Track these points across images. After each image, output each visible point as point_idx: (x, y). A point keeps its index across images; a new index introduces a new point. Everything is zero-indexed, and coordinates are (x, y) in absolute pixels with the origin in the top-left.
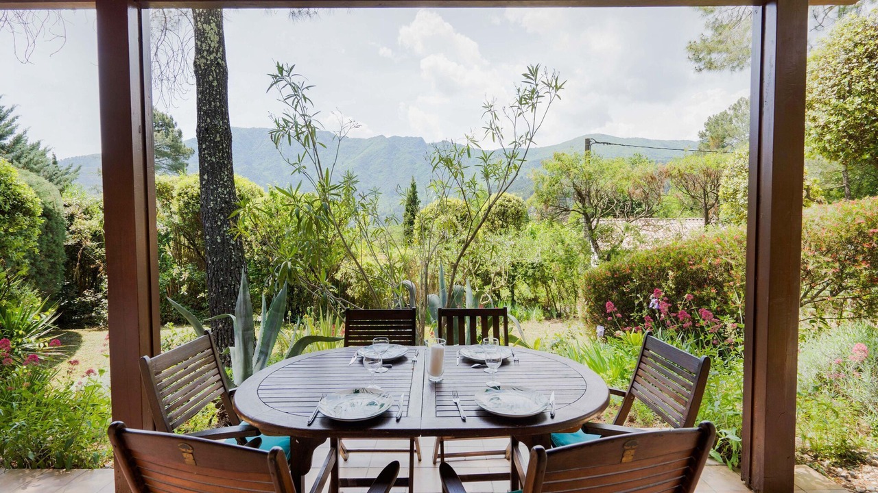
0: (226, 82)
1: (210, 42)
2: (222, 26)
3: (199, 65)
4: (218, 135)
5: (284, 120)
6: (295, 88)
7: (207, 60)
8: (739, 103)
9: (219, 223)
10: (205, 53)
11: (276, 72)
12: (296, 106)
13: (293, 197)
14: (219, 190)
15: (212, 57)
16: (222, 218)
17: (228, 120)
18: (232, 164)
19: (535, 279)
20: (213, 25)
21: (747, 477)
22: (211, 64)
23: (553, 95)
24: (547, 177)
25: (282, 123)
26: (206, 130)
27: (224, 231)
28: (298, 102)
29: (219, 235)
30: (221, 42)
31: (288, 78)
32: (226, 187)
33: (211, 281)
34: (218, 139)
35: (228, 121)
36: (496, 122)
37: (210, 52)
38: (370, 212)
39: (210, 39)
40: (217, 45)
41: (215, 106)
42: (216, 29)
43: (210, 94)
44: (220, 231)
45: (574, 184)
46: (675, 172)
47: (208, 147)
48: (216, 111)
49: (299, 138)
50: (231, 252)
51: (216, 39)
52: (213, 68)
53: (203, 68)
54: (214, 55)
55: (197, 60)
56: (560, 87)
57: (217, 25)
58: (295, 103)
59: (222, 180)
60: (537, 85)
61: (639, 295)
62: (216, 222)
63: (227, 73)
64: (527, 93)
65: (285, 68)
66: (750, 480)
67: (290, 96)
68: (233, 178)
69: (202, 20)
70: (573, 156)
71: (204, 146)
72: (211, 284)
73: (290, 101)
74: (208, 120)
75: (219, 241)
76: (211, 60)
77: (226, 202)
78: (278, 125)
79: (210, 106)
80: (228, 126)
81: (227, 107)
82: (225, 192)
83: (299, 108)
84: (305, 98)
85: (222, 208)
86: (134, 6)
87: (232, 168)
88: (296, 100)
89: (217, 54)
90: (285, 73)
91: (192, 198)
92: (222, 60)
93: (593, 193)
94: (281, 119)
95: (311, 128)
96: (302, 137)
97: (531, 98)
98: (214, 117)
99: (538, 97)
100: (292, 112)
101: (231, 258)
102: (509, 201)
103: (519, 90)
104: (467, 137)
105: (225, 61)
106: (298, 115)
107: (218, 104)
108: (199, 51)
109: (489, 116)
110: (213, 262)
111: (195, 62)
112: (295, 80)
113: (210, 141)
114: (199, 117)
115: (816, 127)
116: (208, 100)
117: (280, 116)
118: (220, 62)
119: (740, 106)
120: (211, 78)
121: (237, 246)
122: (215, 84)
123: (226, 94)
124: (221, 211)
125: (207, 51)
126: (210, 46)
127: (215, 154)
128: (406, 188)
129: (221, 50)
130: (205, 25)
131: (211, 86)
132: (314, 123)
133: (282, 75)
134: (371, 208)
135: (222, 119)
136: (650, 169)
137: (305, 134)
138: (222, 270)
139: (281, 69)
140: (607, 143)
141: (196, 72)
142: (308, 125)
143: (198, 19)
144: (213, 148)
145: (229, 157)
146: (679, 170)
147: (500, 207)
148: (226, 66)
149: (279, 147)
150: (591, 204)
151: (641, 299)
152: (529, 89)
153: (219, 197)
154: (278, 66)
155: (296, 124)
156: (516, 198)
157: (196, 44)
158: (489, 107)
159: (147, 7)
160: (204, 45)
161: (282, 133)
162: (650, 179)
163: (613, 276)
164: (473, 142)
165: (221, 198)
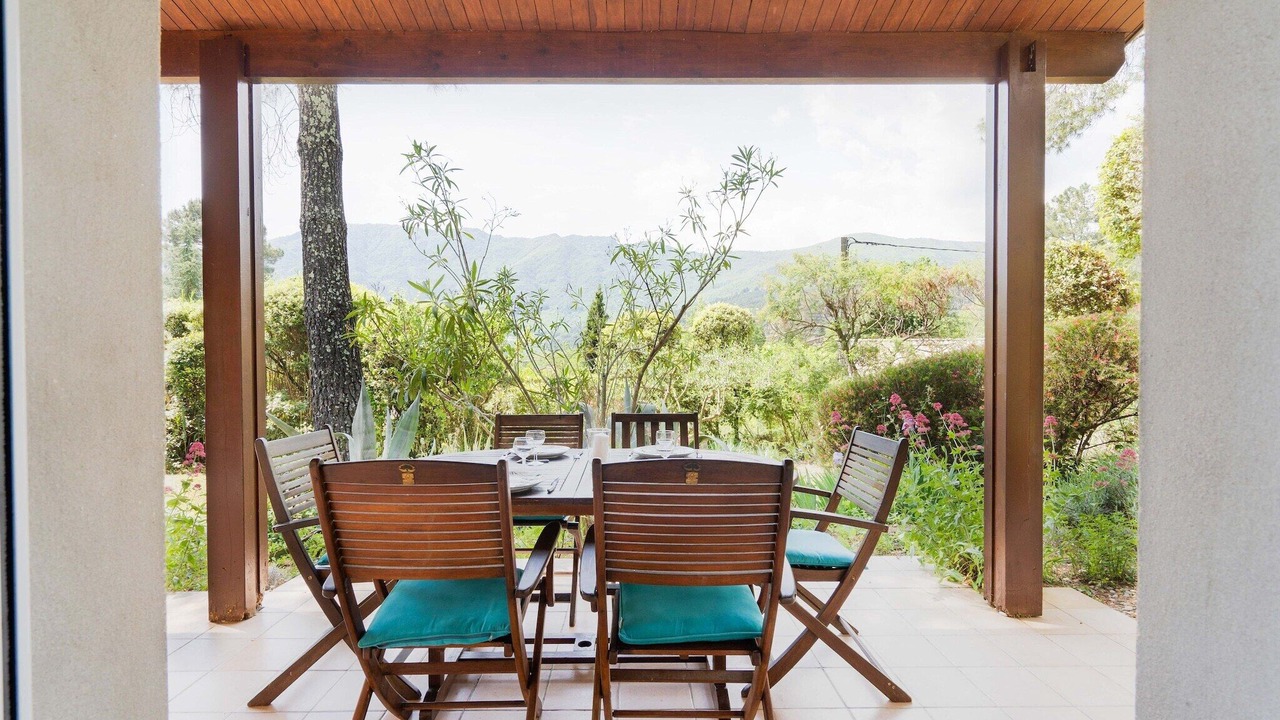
0: (340, 164)
1: (320, 117)
2: (336, 98)
3: (305, 144)
4: (329, 226)
5: (420, 207)
6: (436, 170)
7: (316, 138)
8: (1066, 193)
9: (329, 330)
10: (313, 131)
11: (412, 150)
12: (437, 190)
13: (431, 293)
14: (330, 290)
15: (322, 134)
16: (333, 323)
17: (342, 208)
18: (346, 260)
19: (767, 412)
20: (325, 97)
21: (990, 594)
22: (322, 143)
23: (766, 182)
24: (783, 284)
25: (417, 210)
26: (314, 219)
27: (336, 340)
28: (439, 185)
29: (328, 343)
30: (335, 117)
31: (427, 159)
32: (338, 288)
33: (318, 398)
34: (329, 230)
35: (342, 210)
36: (697, 209)
37: (319, 128)
38: (531, 316)
39: (320, 112)
40: (329, 121)
41: (325, 192)
42: (328, 101)
43: (319, 178)
44: (329, 340)
45: (822, 293)
46: (963, 278)
47: (316, 241)
48: (326, 198)
49: (438, 227)
50: (344, 364)
51: (329, 113)
52: (324, 148)
53: (310, 147)
54: (326, 131)
55: (302, 138)
56: (776, 173)
57: (329, 97)
58: (436, 187)
59: (334, 279)
60: (749, 169)
61: (889, 416)
62: (325, 329)
63: (341, 153)
64: (736, 177)
65: (424, 147)
66: (993, 598)
67: (429, 179)
68: (347, 277)
69: (310, 91)
70: (821, 259)
71: (310, 239)
72: (318, 402)
73: (429, 184)
74: (316, 209)
75: (329, 350)
76: (321, 138)
77: (338, 305)
78: (412, 212)
79: (319, 192)
80: (343, 215)
81: (341, 193)
82: (338, 294)
83: (440, 192)
84: (449, 182)
85: (333, 312)
86: (244, 81)
87: (346, 265)
88: (437, 183)
89: (329, 131)
90: (423, 153)
91: (283, 309)
92: (336, 138)
93: (850, 304)
94: (416, 206)
95: (455, 216)
96: (443, 227)
97: (741, 184)
98: (324, 205)
99: (749, 182)
100: (430, 196)
101: (344, 371)
102: (731, 314)
103: (726, 175)
104: (662, 230)
105: (339, 140)
106: (438, 201)
107: (329, 190)
108: (304, 127)
109: (686, 203)
110: (320, 376)
111: (299, 140)
112: (435, 160)
113: (317, 233)
114: (304, 205)
115: (1127, 220)
116: (317, 185)
117: (414, 202)
118: (333, 140)
119: (1068, 198)
120: (320, 159)
121: (352, 357)
122: (326, 165)
123: (340, 178)
124: (332, 315)
125: (316, 127)
126: (320, 121)
127: (324, 248)
128: (590, 301)
129: (334, 126)
130: (313, 97)
131: (320, 168)
132: (458, 211)
133: (419, 154)
134: (532, 311)
135: (335, 206)
136: (928, 275)
137: (447, 223)
138: (332, 385)
139: (418, 148)
140: (872, 243)
141: (300, 152)
142: (451, 213)
143: (305, 89)
144: (322, 241)
145: (344, 252)
146: (968, 276)
147: (718, 321)
148: (341, 145)
149: (413, 236)
150: (848, 318)
151: (892, 421)
152: (739, 173)
153: (330, 299)
154: (416, 146)
155: (436, 212)
156: (741, 310)
157: (302, 119)
158: (687, 193)
159: (258, 82)
160: (312, 120)
161: (416, 221)
162: (928, 287)
163: (857, 395)
164: (670, 235)
165: (332, 300)
